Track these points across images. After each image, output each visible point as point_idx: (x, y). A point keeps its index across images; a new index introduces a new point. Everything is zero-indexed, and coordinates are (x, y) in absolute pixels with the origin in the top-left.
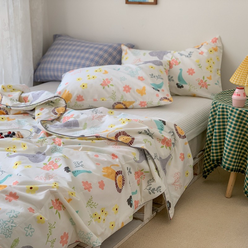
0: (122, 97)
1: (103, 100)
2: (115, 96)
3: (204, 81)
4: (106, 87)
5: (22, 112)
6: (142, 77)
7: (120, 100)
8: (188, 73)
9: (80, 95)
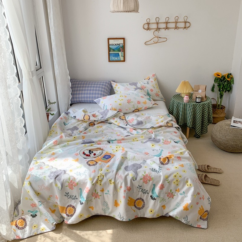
1: (130, 109)
2: (134, 107)
3: (157, 94)
4: (130, 103)
6: (142, 96)
7: (137, 108)
8: (151, 91)
9: (120, 109)
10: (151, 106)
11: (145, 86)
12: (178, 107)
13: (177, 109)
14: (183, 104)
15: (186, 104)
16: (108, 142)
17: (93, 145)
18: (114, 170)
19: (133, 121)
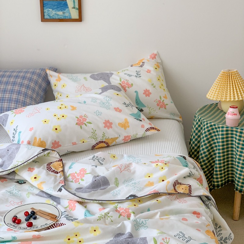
0: (104, 134)
1: (83, 142)
2: (95, 135)
3: (162, 101)
4: (84, 126)
6: (118, 108)
7: (102, 139)
8: (145, 95)
9: (55, 141)
10: (141, 133)
11: (130, 82)
12: (212, 137)
13: (209, 142)
14: (222, 131)
15: (232, 131)
19: (83, 178)
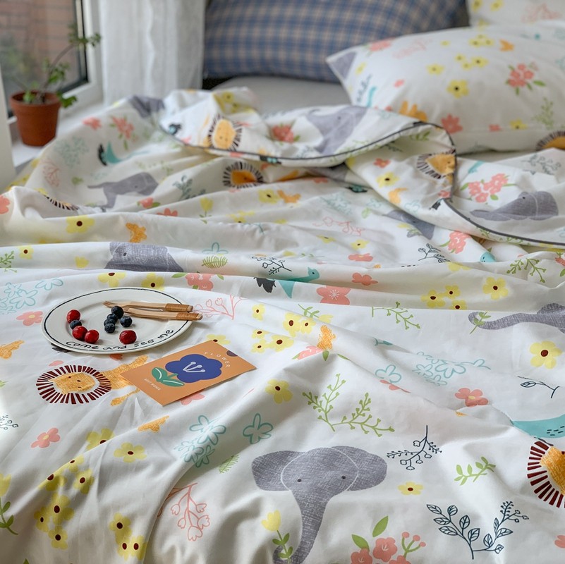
1: (517, 128)
2: (550, 114)
4: (524, 89)
5: (302, 172)
9: (450, 117)
16: (260, 282)
17: (164, 283)
18: (174, 459)
19: (496, 194)
